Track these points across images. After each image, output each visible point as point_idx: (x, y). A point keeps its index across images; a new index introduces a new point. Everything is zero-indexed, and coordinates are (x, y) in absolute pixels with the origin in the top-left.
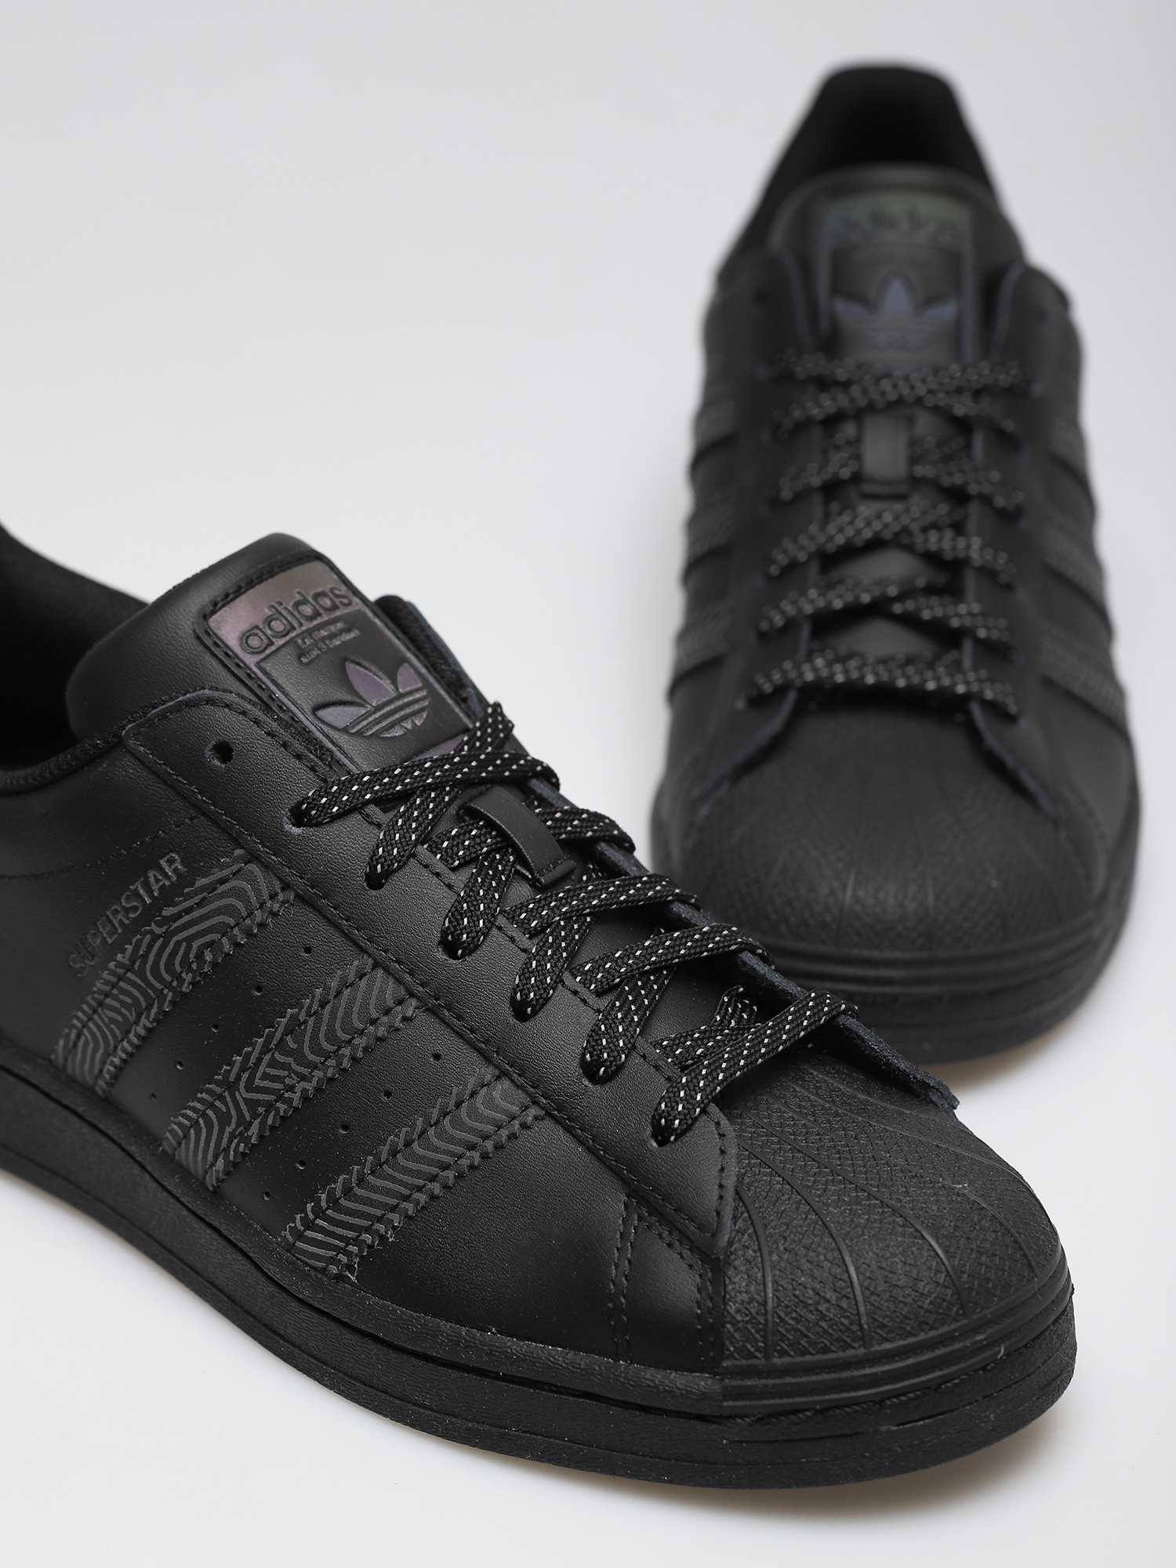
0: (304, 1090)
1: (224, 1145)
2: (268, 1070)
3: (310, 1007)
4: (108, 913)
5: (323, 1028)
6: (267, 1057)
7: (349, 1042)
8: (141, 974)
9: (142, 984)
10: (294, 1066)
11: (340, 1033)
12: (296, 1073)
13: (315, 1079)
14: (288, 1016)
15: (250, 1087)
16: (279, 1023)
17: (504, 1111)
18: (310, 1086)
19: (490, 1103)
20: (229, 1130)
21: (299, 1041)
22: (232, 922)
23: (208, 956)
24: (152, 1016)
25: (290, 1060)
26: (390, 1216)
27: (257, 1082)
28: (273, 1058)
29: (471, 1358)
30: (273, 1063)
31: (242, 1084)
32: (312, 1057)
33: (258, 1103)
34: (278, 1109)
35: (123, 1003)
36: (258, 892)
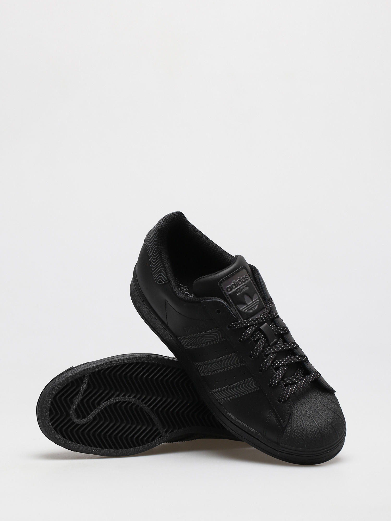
0: (220, 371)
1: (204, 372)
2: (215, 365)
3: (224, 358)
5: (226, 362)
7: (230, 366)
10: (219, 367)
11: (228, 364)
13: (223, 370)
15: (211, 366)
16: (218, 359)
17: (254, 387)
18: (222, 371)
19: (252, 384)
20: (206, 370)
21: (221, 363)
22: (214, 339)
23: (208, 343)
25: (219, 365)
26: (230, 397)
27: (212, 366)
28: (216, 364)
29: (239, 425)
31: (210, 365)
32: (223, 366)
33: (212, 369)
34: (215, 372)
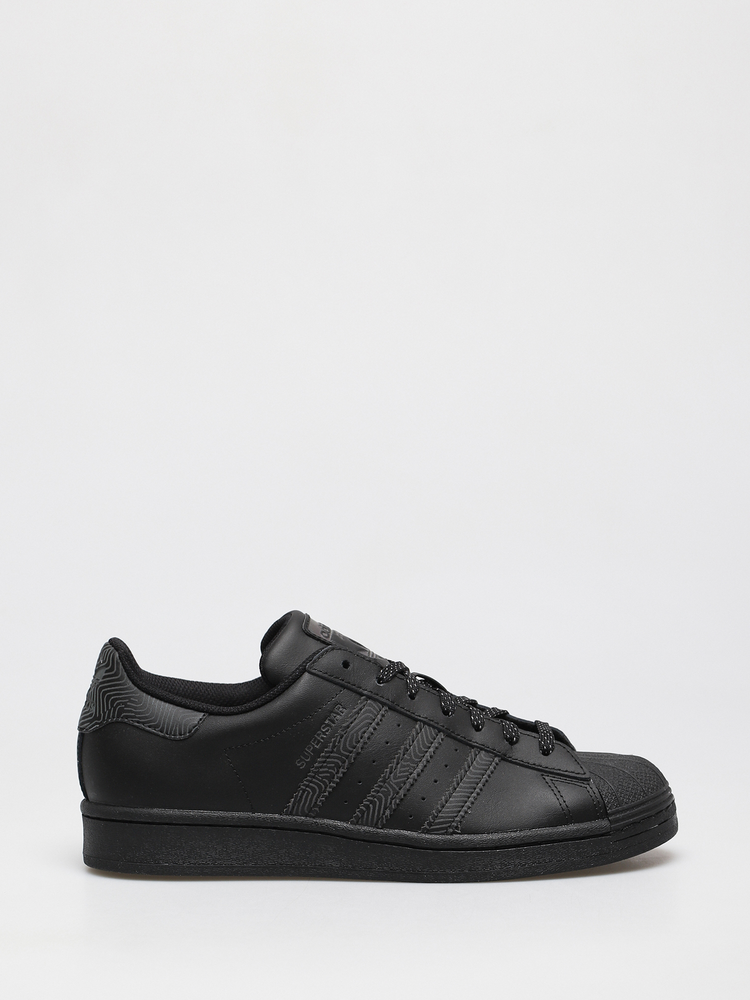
0: (418, 772)
1: (388, 804)
3: (409, 743)
4: (315, 736)
5: (417, 749)
6: (399, 766)
7: (427, 751)
8: (338, 752)
9: (339, 756)
10: (411, 765)
11: (423, 749)
12: (413, 767)
13: (421, 767)
14: (396, 758)
15: (395, 778)
16: (393, 762)
17: (489, 761)
18: (419, 770)
19: (481, 759)
20: (390, 797)
22: (371, 721)
24: (346, 767)
27: (398, 775)
30: (403, 766)
31: (392, 778)
32: (416, 760)
33: (401, 782)
34: (409, 782)
35: (330, 768)
36: (374, 708)
